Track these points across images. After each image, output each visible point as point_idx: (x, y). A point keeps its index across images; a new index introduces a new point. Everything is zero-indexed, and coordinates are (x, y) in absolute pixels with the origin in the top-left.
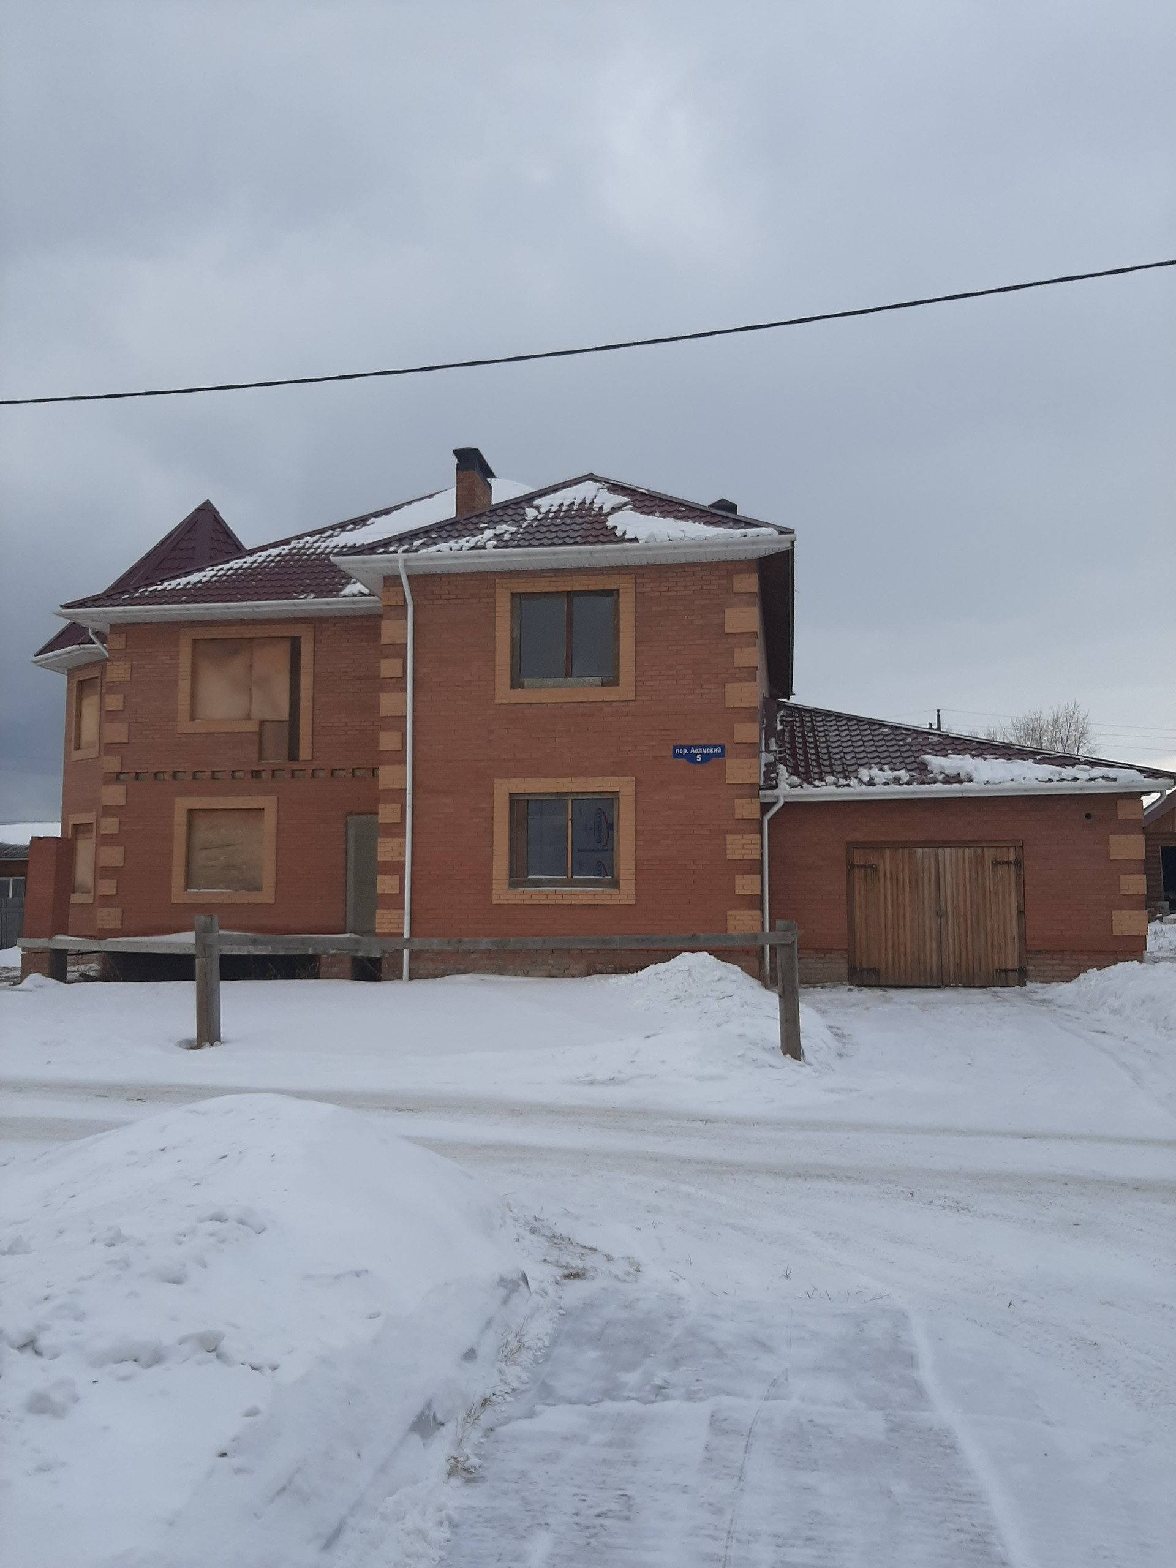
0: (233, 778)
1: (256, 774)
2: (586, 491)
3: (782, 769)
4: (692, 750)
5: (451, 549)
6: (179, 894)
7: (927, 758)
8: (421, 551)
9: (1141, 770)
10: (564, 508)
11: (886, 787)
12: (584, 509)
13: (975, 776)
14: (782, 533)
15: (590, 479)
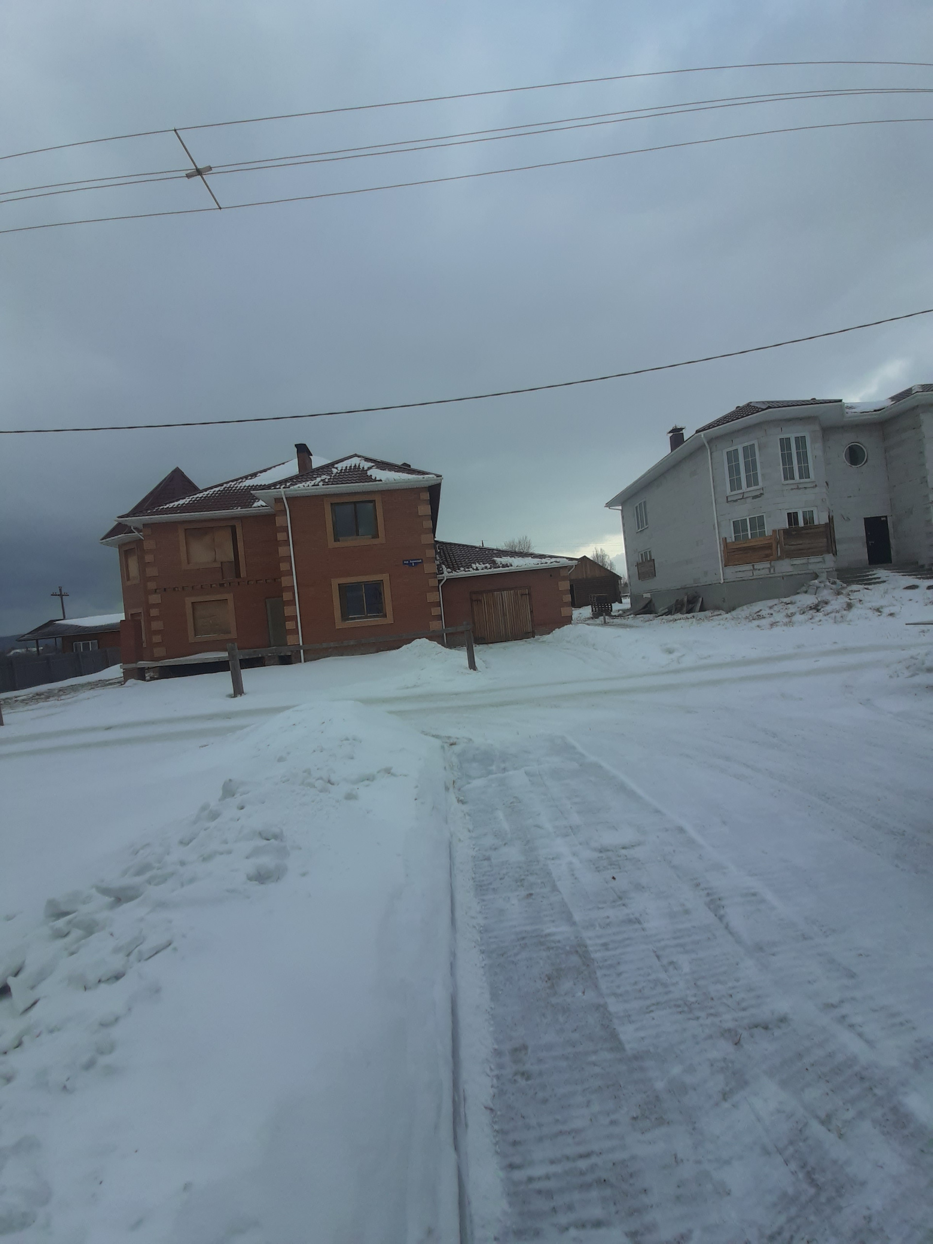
0: (211, 587)
1: (222, 585)
2: (355, 461)
3: (444, 566)
4: (410, 562)
5: (304, 486)
6: (192, 639)
7: (495, 558)
8: (291, 488)
9: (567, 558)
10: (348, 468)
11: (483, 570)
12: (356, 468)
13: (513, 564)
14: (437, 477)
15: (356, 456)
